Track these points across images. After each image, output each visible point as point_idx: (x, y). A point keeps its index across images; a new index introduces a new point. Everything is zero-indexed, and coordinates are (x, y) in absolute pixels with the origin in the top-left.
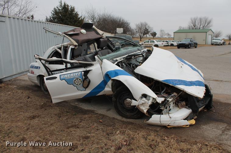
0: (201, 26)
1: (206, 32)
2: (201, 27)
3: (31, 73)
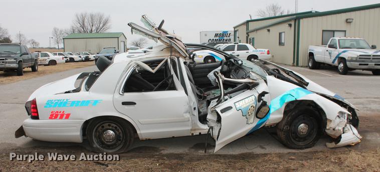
0: (94, 28)
1: (118, 38)
2: (93, 30)
3: (53, 117)
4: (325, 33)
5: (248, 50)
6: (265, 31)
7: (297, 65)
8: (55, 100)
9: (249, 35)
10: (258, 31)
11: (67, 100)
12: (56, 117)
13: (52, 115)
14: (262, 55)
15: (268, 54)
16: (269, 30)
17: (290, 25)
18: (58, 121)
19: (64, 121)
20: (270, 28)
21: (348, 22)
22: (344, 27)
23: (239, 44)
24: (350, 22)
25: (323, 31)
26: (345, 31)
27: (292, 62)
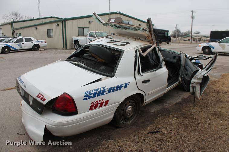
3: (93, 108)
4: (79, 29)
5: (33, 41)
6: (34, 28)
7: (66, 48)
8: (93, 91)
9: (15, 32)
10: (24, 29)
11: (104, 88)
12: (96, 107)
13: (92, 106)
14: (42, 44)
15: (45, 43)
16: (37, 28)
17: (58, 25)
18: (98, 110)
19: (104, 108)
20: (38, 27)
21: (90, 22)
22: (88, 25)
23: (26, 37)
24: (91, 23)
25: (78, 28)
26: (89, 28)
27: (62, 47)
